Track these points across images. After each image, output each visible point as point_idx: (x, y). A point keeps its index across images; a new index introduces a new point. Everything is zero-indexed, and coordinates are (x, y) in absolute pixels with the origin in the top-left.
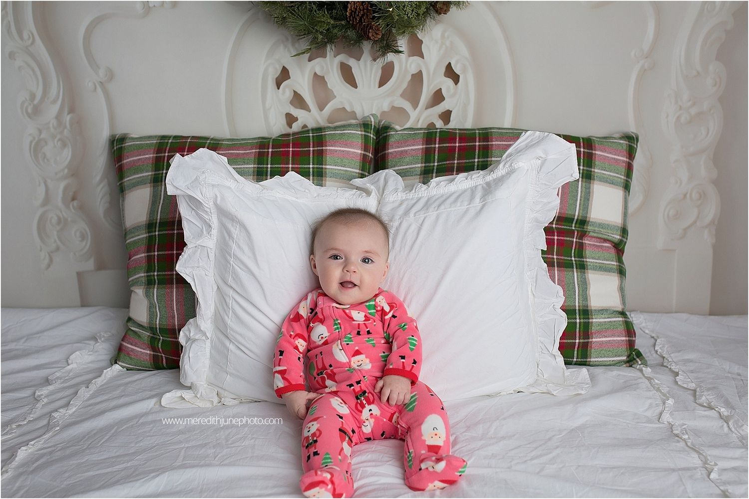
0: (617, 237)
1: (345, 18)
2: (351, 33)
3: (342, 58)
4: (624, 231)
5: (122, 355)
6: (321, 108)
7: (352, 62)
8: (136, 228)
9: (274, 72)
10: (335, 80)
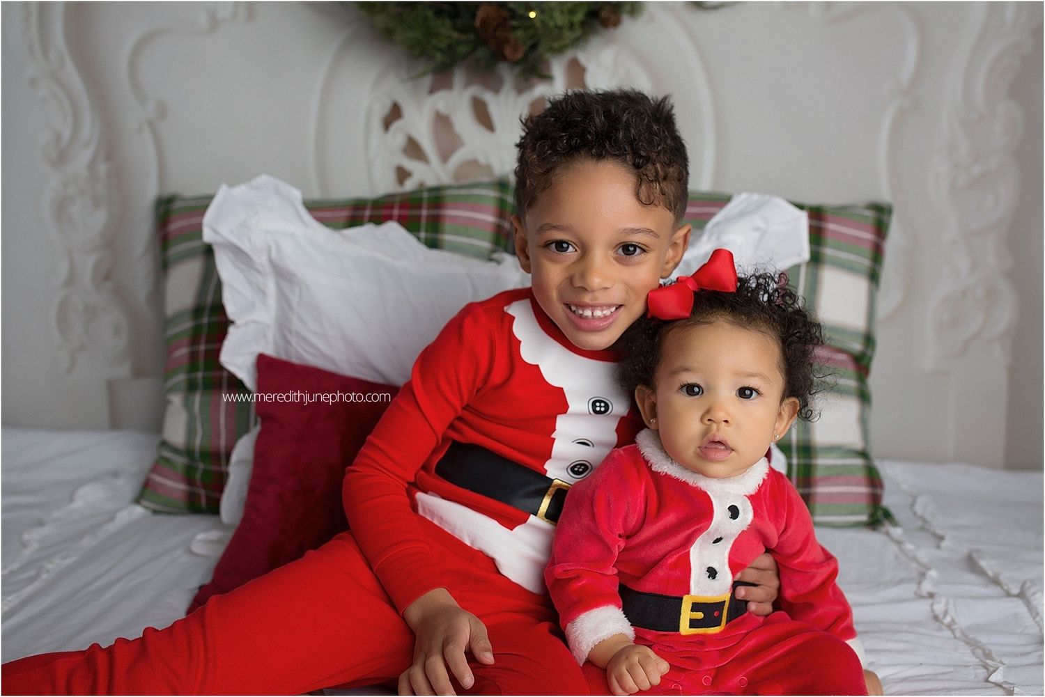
0: (858, 347)
1: (473, 31)
2: (483, 53)
3: (474, 90)
4: (869, 340)
5: (149, 492)
6: (445, 157)
7: (488, 97)
8: (179, 316)
9: (381, 110)
10: (464, 122)
